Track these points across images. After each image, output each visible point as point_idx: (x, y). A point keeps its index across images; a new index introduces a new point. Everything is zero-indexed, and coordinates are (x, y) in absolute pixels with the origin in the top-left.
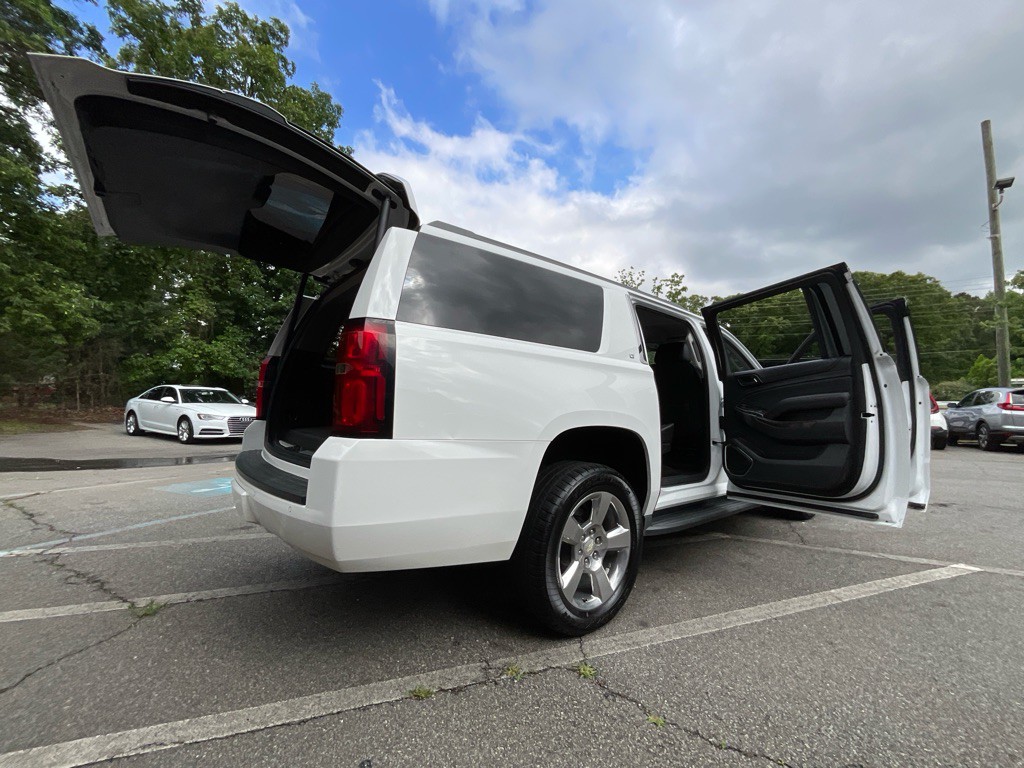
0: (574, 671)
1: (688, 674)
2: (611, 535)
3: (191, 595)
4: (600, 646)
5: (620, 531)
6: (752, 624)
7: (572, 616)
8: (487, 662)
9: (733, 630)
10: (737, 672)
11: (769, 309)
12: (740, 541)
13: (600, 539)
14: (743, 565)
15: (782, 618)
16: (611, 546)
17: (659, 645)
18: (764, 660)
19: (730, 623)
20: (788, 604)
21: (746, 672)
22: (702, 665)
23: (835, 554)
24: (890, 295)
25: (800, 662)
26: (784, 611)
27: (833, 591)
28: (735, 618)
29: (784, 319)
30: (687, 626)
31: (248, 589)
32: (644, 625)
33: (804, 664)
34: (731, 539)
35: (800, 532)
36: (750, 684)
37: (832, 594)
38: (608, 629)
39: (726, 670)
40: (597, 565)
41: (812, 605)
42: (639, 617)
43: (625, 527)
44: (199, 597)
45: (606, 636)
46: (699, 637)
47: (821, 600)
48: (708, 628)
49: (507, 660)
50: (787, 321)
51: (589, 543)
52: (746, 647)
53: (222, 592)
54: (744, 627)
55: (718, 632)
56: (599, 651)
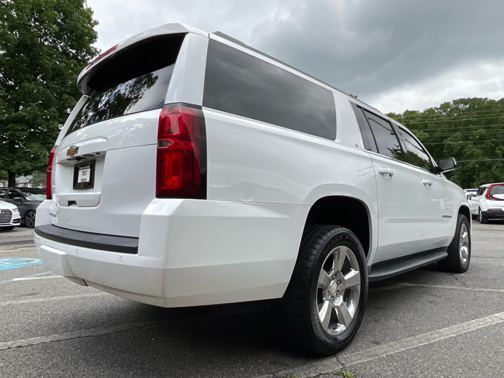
0: (339, 375)
1: (419, 371)
2: (347, 277)
3: (9, 343)
4: (350, 359)
5: (353, 273)
6: (450, 338)
7: (329, 341)
8: (273, 374)
9: (439, 342)
10: (451, 368)
11: (413, 125)
12: (424, 287)
13: (340, 281)
14: (431, 302)
15: (468, 333)
16: (348, 286)
17: (392, 355)
18: (466, 359)
19: (435, 338)
20: (469, 325)
21: (456, 367)
22: (426, 365)
23: (490, 292)
24: (497, 116)
25: (490, 358)
26: (469, 329)
27: (496, 315)
28: (438, 335)
29: (424, 132)
30: (407, 342)
31: (56, 337)
32: (378, 343)
33: (493, 359)
34: (416, 287)
35: (462, 280)
36: (461, 374)
37: (496, 317)
38: (352, 347)
39: (443, 367)
40: (339, 301)
41: (485, 324)
42: (372, 339)
43: (356, 270)
44: (18, 344)
45: (353, 352)
46: (417, 348)
47: (490, 320)
48: (421, 342)
49: (287, 371)
50: (426, 134)
51: (333, 285)
52: (451, 352)
53: (36, 340)
54: (446, 340)
55: (430, 344)
56: (352, 361)
